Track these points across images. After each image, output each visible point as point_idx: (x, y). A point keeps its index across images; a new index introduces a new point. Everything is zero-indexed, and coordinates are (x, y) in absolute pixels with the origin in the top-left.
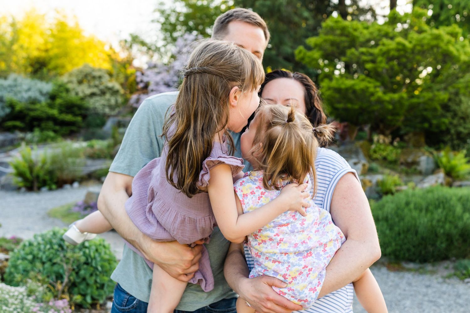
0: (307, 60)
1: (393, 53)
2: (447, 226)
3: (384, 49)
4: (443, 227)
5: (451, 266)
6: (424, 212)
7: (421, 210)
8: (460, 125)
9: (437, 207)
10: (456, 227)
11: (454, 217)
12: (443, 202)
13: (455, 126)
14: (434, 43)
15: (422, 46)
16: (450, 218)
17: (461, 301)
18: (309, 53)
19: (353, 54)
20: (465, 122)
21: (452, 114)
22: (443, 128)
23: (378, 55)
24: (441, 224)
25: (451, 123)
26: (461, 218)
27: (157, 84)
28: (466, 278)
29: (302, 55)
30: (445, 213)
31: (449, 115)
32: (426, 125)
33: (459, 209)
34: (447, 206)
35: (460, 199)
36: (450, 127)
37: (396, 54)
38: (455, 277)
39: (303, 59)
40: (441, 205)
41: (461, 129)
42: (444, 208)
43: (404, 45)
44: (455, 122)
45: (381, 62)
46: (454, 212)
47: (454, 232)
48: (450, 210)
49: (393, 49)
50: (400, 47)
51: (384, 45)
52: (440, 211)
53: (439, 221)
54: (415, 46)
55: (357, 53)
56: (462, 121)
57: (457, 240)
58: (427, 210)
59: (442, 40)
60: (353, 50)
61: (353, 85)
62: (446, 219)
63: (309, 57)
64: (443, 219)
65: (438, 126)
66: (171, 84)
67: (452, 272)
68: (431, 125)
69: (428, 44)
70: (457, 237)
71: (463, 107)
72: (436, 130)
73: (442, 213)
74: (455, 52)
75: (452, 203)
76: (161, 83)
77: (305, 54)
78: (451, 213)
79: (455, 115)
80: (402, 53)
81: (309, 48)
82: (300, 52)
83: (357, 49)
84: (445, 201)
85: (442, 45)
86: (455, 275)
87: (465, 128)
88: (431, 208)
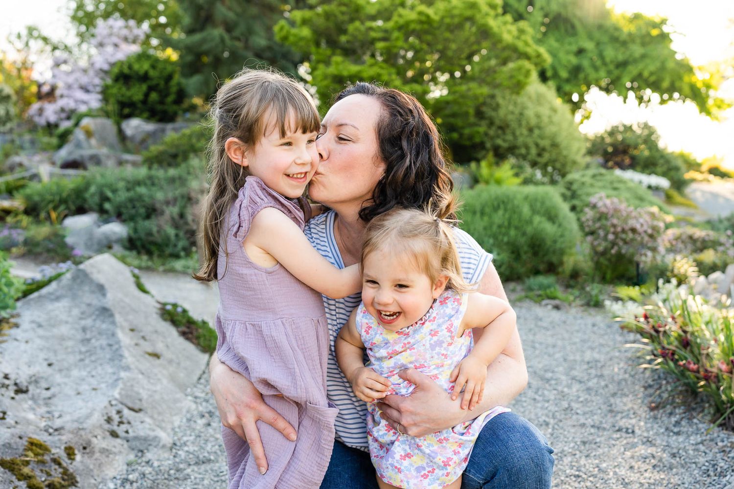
0: (292, 39)
1: (413, 26)
2: (513, 232)
3: (401, 21)
4: (506, 234)
5: (519, 287)
6: (478, 215)
7: (474, 213)
8: (498, 137)
9: (496, 209)
10: (524, 234)
11: (520, 221)
12: (503, 202)
13: (492, 138)
14: (468, 13)
15: (452, 17)
16: (515, 222)
17: (545, 324)
18: (294, 31)
19: (357, 29)
20: (504, 133)
21: (487, 122)
22: (477, 140)
23: (393, 29)
24: (503, 230)
25: (486, 134)
26: (530, 222)
27: (69, 87)
28: (543, 299)
29: (284, 33)
30: (507, 216)
31: (484, 123)
32: (455, 135)
33: (526, 210)
34: (509, 206)
35: (526, 198)
36: (485, 139)
37: (418, 27)
38: (527, 300)
39: (285, 38)
40: (502, 206)
41: (499, 142)
42: (506, 210)
43: (428, 16)
44: (492, 132)
45: (397, 39)
46: (520, 214)
47: (522, 240)
48: (514, 212)
49: (412, 21)
50: (423, 18)
51: (400, 16)
52: (501, 212)
53: (500, 226)
54: (443, 18)
55: (362, 28)
56: (500, 132)
57: (526, 253)
58: (483, 213)
59: (480, 11)
60: (357, 24)
61: (360, 72)
62: (510, 224)
63: (295, 35)
64: (506, 223)
65: (471, 138)
66: (90, 88)
67: (523, 294)
68: (461, 135)
69: (460, 15)
70: (526, 248)
71: (502, 112)
72: (467, 143)
73: (504, 215)
74: (496, 29)
75: (516, 202)
76: (76, 86)
77: (288, 32)
78: (516, 216)
79: (491, 123)
80: (426, 26)
81: (292, 23)
82: (282, 29)
83: (362, 23)
84: (506, 200)
85: (478, 17)
86: (527, 297)
87: (504, 141)
88: (487, 210)
